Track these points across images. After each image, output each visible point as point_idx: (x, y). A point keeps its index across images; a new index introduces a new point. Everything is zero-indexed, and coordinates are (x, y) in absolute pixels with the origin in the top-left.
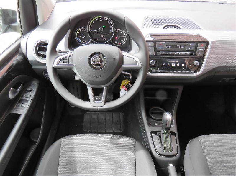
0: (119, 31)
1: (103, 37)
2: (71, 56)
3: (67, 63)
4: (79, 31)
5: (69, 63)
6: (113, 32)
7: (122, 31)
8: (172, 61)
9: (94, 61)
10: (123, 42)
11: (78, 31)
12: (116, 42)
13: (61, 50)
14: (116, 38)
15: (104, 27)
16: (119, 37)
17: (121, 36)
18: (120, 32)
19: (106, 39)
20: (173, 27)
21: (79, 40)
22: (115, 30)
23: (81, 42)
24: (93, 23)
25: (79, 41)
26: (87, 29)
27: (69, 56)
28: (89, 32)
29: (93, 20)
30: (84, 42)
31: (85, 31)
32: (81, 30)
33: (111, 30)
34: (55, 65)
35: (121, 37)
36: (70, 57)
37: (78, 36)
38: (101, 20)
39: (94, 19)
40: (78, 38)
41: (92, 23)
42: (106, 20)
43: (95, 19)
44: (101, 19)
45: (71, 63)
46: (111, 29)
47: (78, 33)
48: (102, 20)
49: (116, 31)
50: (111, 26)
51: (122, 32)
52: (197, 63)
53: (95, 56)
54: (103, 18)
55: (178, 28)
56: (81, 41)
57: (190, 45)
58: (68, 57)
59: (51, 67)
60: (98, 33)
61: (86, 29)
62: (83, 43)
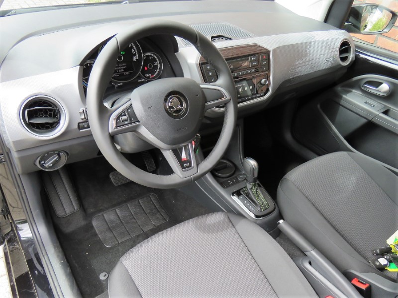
0: (148, 56)
2: (130, 107)
7: (153, 55)
8: (239, 86)
9: (171, 107)
10: (156, 73)
12: (147, 75)
14: (146, 69)
15: (123, 53)
16: (150, 66)
17: (153, 64)
18: (150, 58)
19: (128, 73)
20: (221, 38)
27: (127, 109)
33: (135, 57)
34: (112, 130)
35: (154, 66)
36: (129, 111)
45: (134, 120)
46: (135, 55)
50: (134, 50)
52: (265, 82)
53: (171, 98)
55: (227, 38)
57: (253, 59)
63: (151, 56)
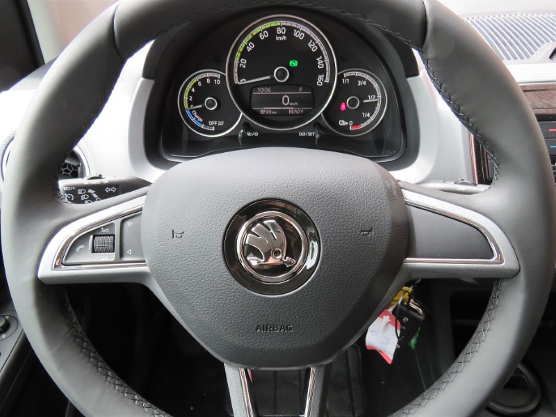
0: (354, 79)
1: (289, 106)
2: (136, 213)
3: (111, 257)
4: (195, 85)
5: (121, 254)
6: (330, 85)
7: (368, 77)
9: (251, 250)
10: (369, 122)
11: (191, 84)
12: (343, 123)
13: (100, 177)
14: (343, 106)
15: (294, 63)
16: (353, 103)
17: (361, 100)
18: (360, 83)
19: (300, 111)
21: (196, 119)
22: (338, 76)
23: (203, 126)
24: (249, 49)
25: (195, 122)
26: (226, 75)
27: (125, 218)
28: (236, 89)
29: (250, 37)
30: (216, 126)
31: (218, 82)
32: (204, 80)
33: (321, 77)
34: (47, 270)
35: (362, 104)
36: (128, 224)
37: (190, 103)
38: (281, 35)
39: (254, 32)
40: (191, 111)
41: (245, 49)
42: (301, 36)
43: (258, 34)
44: (279, 31)
45: (133, 255)
46: (323, 71)
47: (190, 93)
48: (285, 38)
49: (341, 77)
50: (323, 59)
51: (368, 82)
53: (261, 220)
54: (290, 30)
56: (206, 123)
58: (117, 223)
59: (28, 278)
60: (268, 91)
61: (223, 77)
62: (213, 129)
63: (363, 79)
